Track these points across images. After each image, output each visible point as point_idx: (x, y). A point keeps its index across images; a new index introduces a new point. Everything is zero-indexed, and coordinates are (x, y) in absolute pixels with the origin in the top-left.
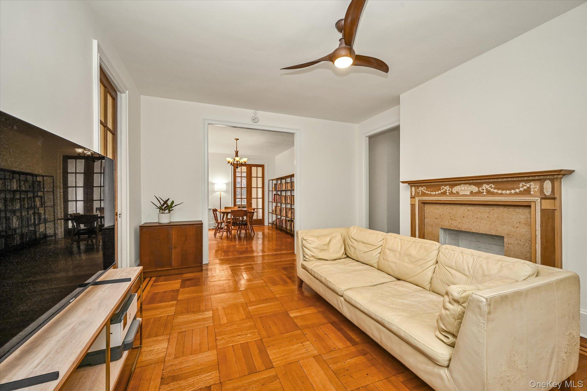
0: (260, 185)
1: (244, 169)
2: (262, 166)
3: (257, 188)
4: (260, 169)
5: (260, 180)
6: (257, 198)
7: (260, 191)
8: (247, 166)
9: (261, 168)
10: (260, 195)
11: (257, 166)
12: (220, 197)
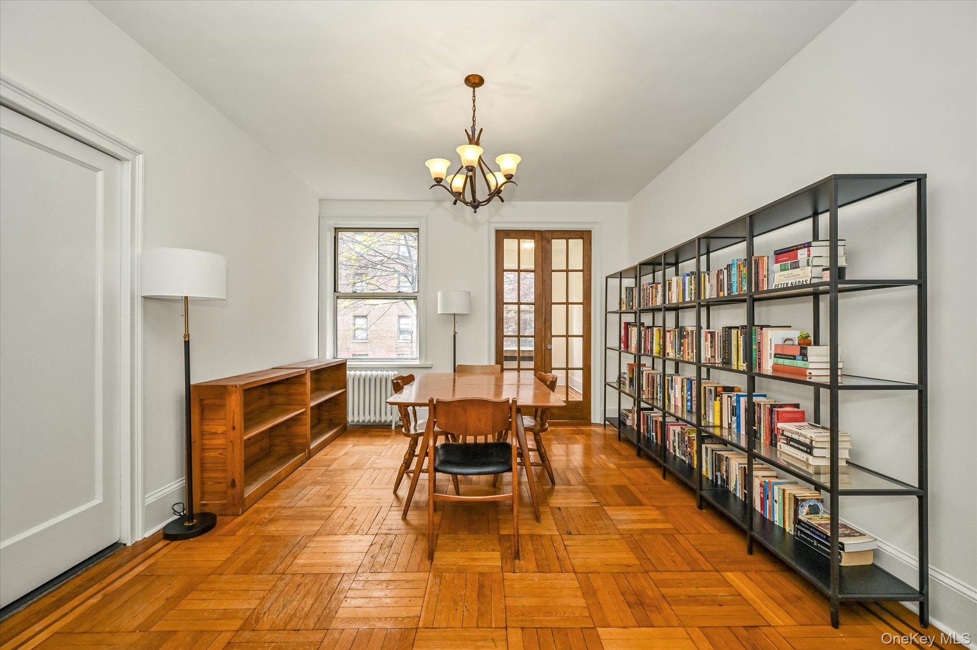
0: (577, 295)
1: (529, 245)
2: (585, 236)
3: (567, 303)
4: (577, 245)
5: (577, 280)
6: (567, 336)
7: (577, 313)
8: (536, 238)
9: (582, 240)
10: (577, 328)
11: (567, 235)
12: (455, 333)
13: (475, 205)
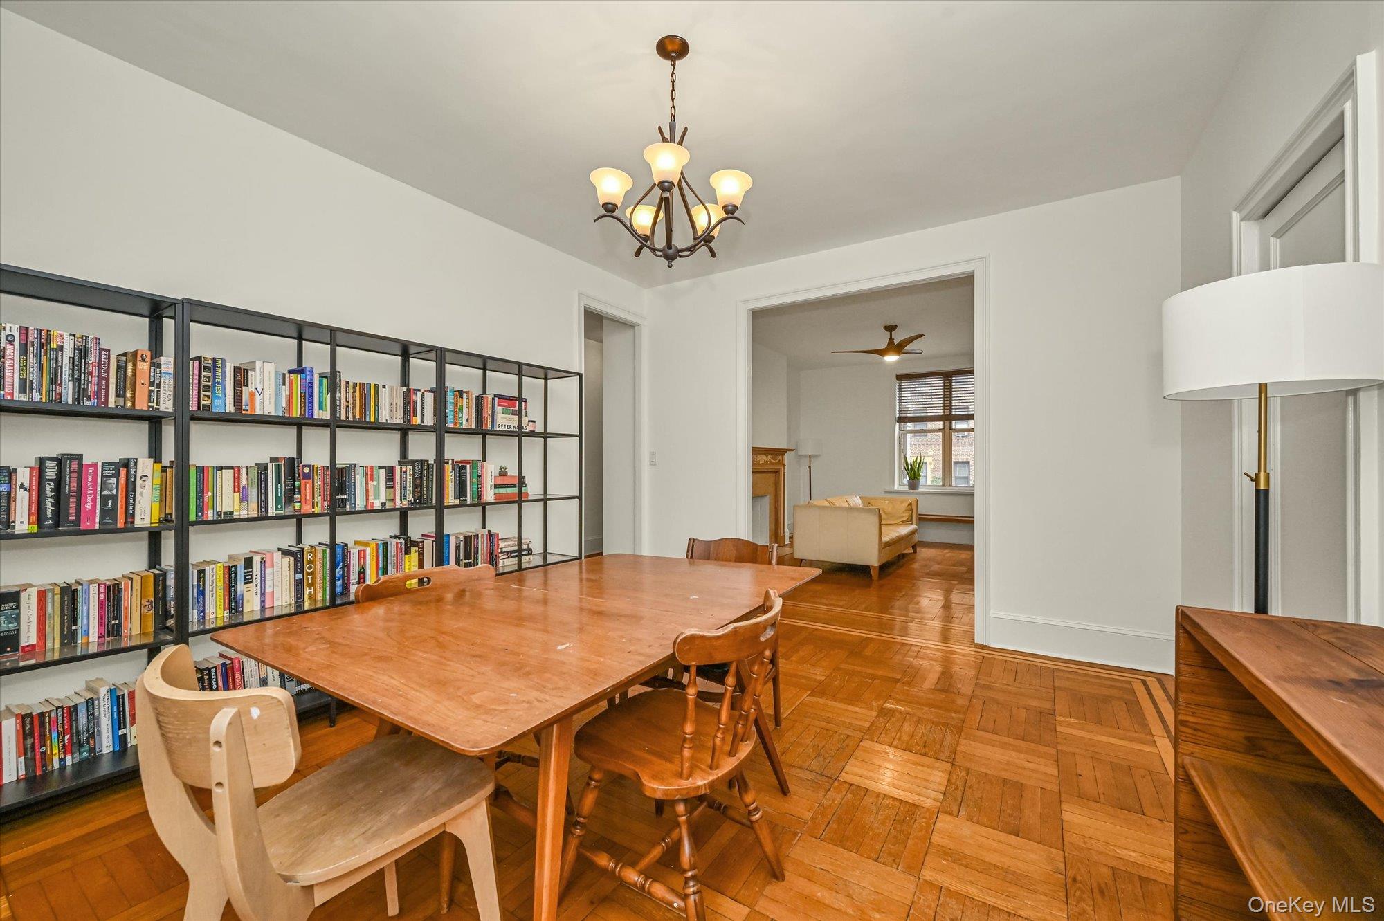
13: (670, 254)
